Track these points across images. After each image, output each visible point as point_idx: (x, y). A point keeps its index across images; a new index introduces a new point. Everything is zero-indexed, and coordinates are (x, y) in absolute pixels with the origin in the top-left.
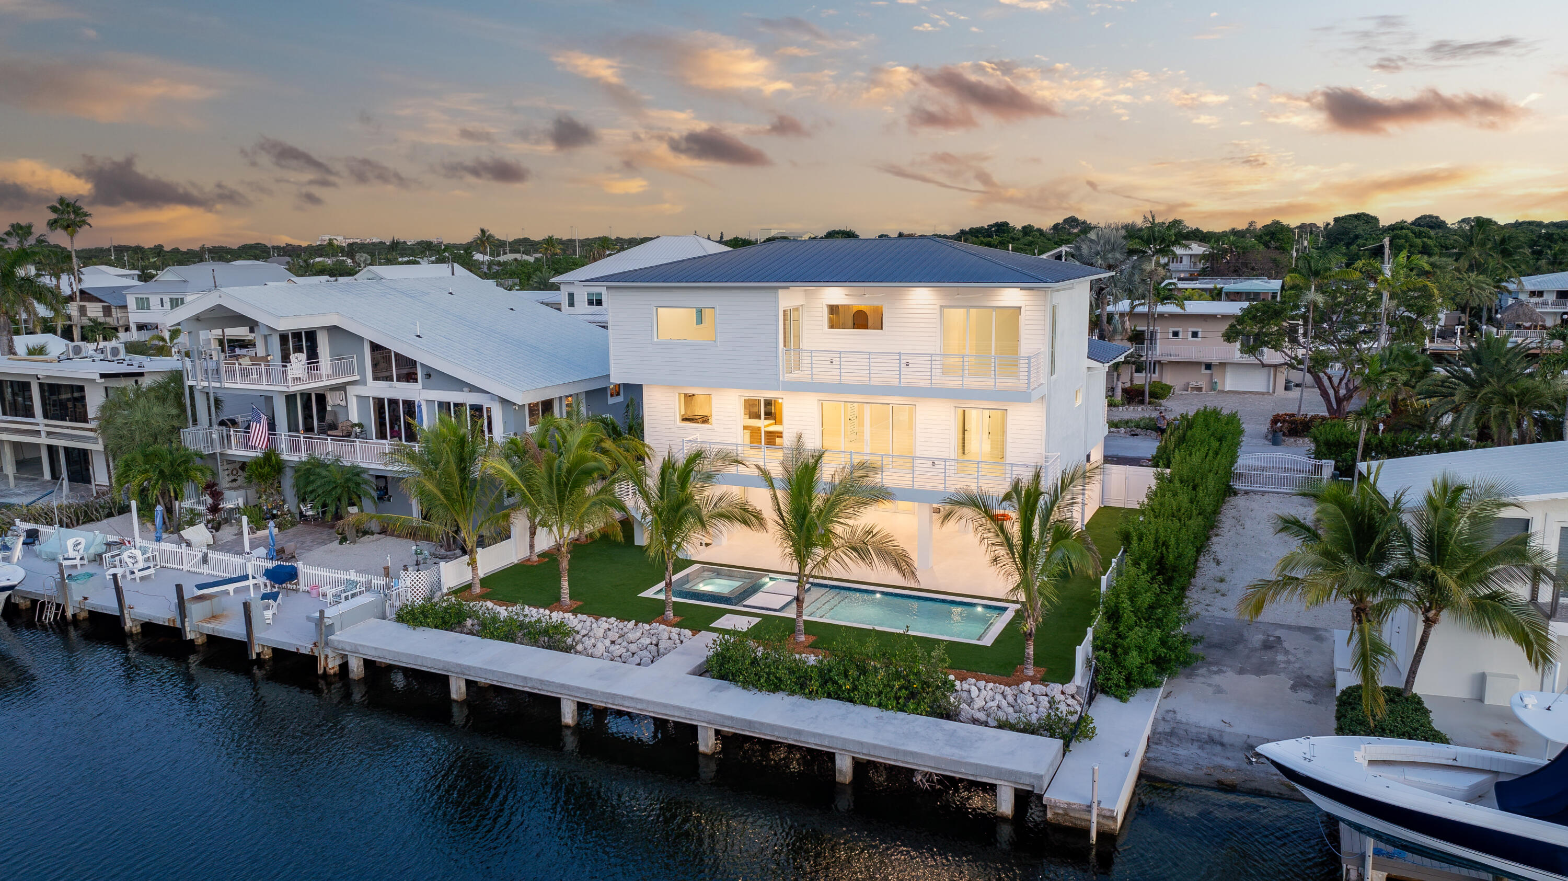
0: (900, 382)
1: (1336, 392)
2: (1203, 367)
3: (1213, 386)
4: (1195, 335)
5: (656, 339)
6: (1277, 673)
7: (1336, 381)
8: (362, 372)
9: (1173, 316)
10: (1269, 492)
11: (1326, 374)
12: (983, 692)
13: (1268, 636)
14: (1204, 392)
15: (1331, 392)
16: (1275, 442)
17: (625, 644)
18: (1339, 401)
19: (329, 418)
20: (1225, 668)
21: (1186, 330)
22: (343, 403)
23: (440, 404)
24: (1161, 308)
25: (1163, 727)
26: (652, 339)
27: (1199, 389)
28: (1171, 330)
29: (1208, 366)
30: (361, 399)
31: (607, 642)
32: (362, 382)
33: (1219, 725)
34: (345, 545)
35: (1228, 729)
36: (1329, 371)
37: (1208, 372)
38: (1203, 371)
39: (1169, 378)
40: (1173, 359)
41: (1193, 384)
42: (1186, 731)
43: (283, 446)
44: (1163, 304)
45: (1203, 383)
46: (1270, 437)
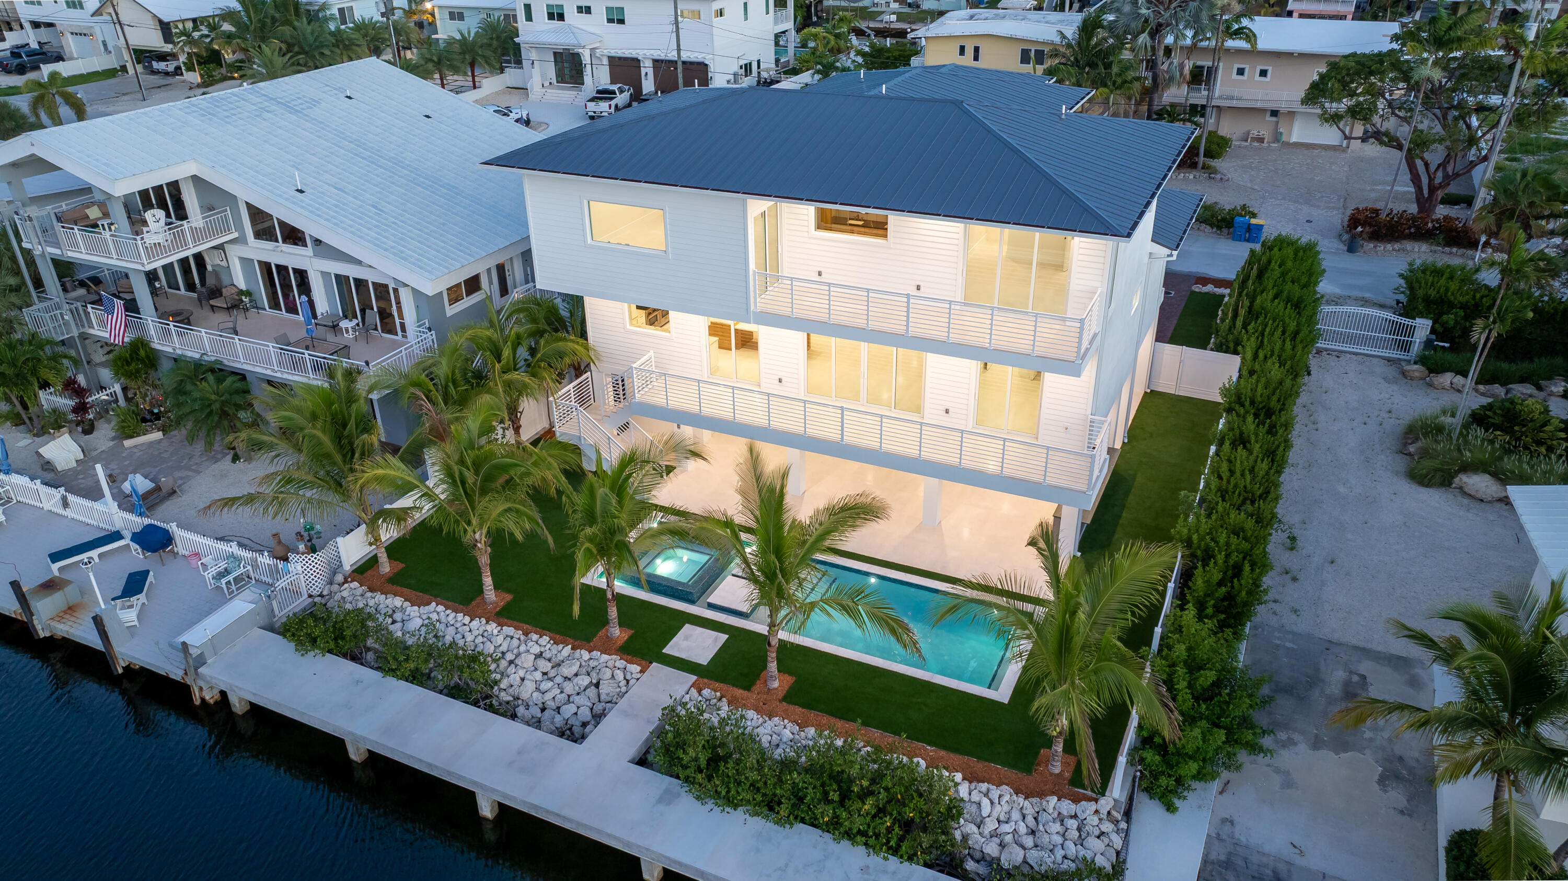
0: (907, 330)
1: (1431, 180)
2: (1268, 114)
3: (1277, 137)
4: (1263, 73)
5: (589, 241)
6: (1361, 750)
7: (1433, 168)
8: (239, 227)
9: (1239, 52)
10: (1346, 352)
11: (1422, 159)
12: (998, 808)
13: (1351, 672)
14: (1265, 144)
15: (1425, 180)
16: (1351, 249)
17: (559, 679)
18: (1432, 189)
19: (210, 281)
20: (1296, 737)
21: (1252, 69)
22: (224, 263)
23: (338, 277)
24: (1230, 43)
25: (1219, 853)
26: (585, 241)
27: (1261, 140)
28: (1236, 66)
29: (1274, 113)
30: (245, 262)
31: (538, 675)
32: (240, 240)
33: (1287, 852)
34: (240, 465)
35: (1298, 860)
36: (1426, 156)
37: (1274, 119)
38: (1268, 118)
39: (1227, 128)
40: (1234, 103)
41: (1254, 133)
42: (1246, 860)
43: (153, 332)
44: (1231, 38)
45: (1265, 133)
46: (1346, 237)
